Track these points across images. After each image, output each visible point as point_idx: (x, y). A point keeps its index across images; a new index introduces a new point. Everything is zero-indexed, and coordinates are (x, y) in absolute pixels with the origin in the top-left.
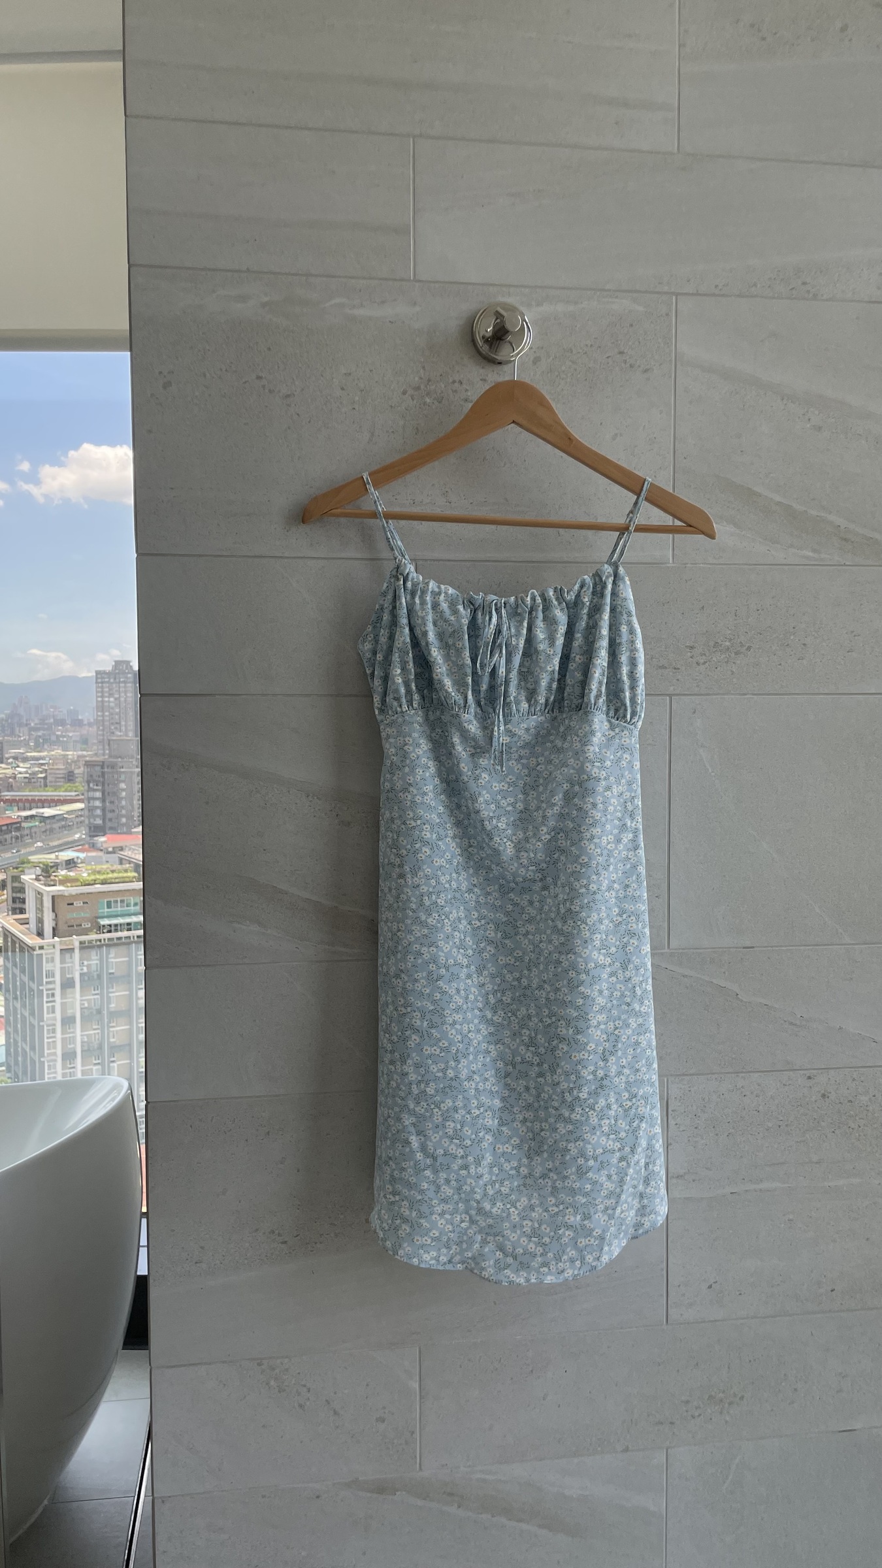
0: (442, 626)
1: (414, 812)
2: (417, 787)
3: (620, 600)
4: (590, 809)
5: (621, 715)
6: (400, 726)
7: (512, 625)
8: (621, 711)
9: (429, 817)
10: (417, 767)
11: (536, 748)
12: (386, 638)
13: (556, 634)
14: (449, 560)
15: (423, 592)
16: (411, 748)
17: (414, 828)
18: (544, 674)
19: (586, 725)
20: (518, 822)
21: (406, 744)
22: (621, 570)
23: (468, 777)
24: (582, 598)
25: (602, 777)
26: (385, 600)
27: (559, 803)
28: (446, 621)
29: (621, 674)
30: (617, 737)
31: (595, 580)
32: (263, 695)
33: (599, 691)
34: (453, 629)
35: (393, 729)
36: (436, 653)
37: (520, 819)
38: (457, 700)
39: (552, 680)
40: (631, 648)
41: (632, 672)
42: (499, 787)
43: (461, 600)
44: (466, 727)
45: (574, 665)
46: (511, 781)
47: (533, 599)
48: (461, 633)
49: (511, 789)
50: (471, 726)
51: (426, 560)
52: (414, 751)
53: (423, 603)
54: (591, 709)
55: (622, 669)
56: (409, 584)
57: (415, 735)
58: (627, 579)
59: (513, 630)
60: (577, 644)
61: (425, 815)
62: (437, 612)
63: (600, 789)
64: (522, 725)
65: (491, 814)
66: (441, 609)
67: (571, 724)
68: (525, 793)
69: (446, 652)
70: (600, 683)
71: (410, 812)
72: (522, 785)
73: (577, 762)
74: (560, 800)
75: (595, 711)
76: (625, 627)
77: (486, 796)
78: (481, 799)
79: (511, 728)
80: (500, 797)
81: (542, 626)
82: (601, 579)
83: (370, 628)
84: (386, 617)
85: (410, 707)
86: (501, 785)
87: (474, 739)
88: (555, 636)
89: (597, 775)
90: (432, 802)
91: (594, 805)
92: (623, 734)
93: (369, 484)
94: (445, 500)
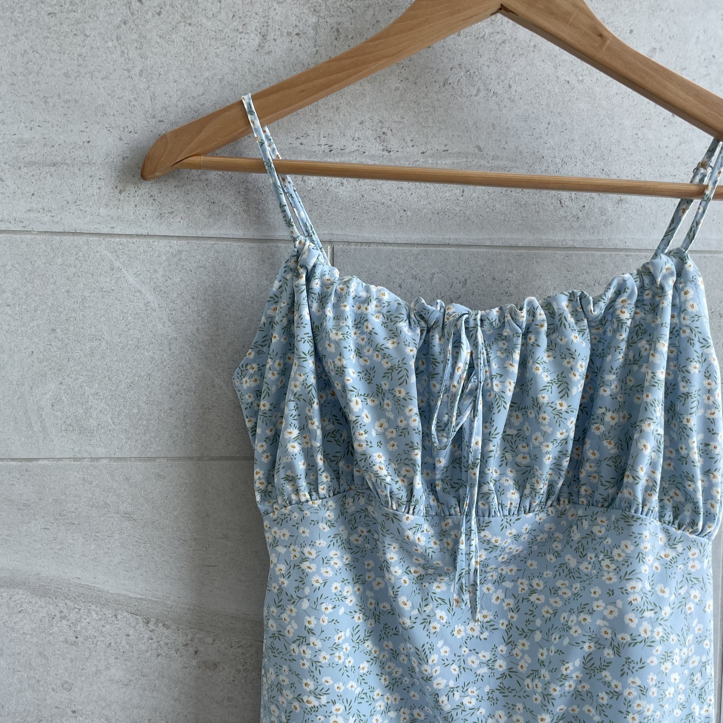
0: (371, 357)
1: (315, 680)
2: (323, 636)
3: (687, 317)
4: (635, 698)
5: (688, 520)
6: (296, 526)
7: (492, 356)
8: (687, 514)
9: (342, 688)
10: (322, 600)
11: (529, 562)
12: (276, 373)
13: (571, 376)
14: (385, 244)
15: (341, 298)
16: (314, 566)
17: (315, 709)
18: (550, 445)
19: (628, 543)
20: (497, 694)
21: (305, 560)
22: (691, 265)
23: (413, 619)
24: (618, 312)
25: (658, 638)
26: (275, 309)
27: (574, 676)
28: (378, 349)
29: (688, 448)
30: (680, 560)
31: (642, 281)
32: (75, 459)
33: (651, 479)
34: (389, 365)
35: (285, 531)
36: (360, 405)
37: (501, 689)
38: (396, 491)
39: (562, 453)
40: (706, 401)
41: (707, 445)
42: (465, 631)
43: (404, 312)
44: (411, 537)
45: (602, 428)
46: (486, 620)
47: (532, 313)
48: (404, 372)
49: (486, 634)
50: (419, 535)
51: (349, 243)
52: (318, 572)
53: (339, 317)
54: (636, 512)
55: (690, 441)
56: (316, 285)
57: (322, 543)
58: (700, 280)
59: (495, 366)
60: (608, 392)
61: (336, 686)
62: (362, 333)
63: (653, 660)
64: (509, 531)
65: (452, 684)
66: (370, 328)
67: (595, 529)
68: (510, 643)
69: (377, 402)
70: (653, 465)
71: (309, 681)
72: (504, 627)
73: (611, 608)
74: (576, 669)
75: (643, 516)
76: (698, 365)
77: (442, 651)
78: (434, 657)
79: (489, 536)
80: (467, 650)
81: (546, 359)
82: (653, 279)
83: (251, 354)
84: (277, 338)
85: (314, 493)
86: (469, 627)
87: (424, 556)
88: (570, 379)
89: (649, 634)
90: (350, 659)
91: (643, 691)
92: (690, 554)
93: (251, 113)
94: (381, 148)
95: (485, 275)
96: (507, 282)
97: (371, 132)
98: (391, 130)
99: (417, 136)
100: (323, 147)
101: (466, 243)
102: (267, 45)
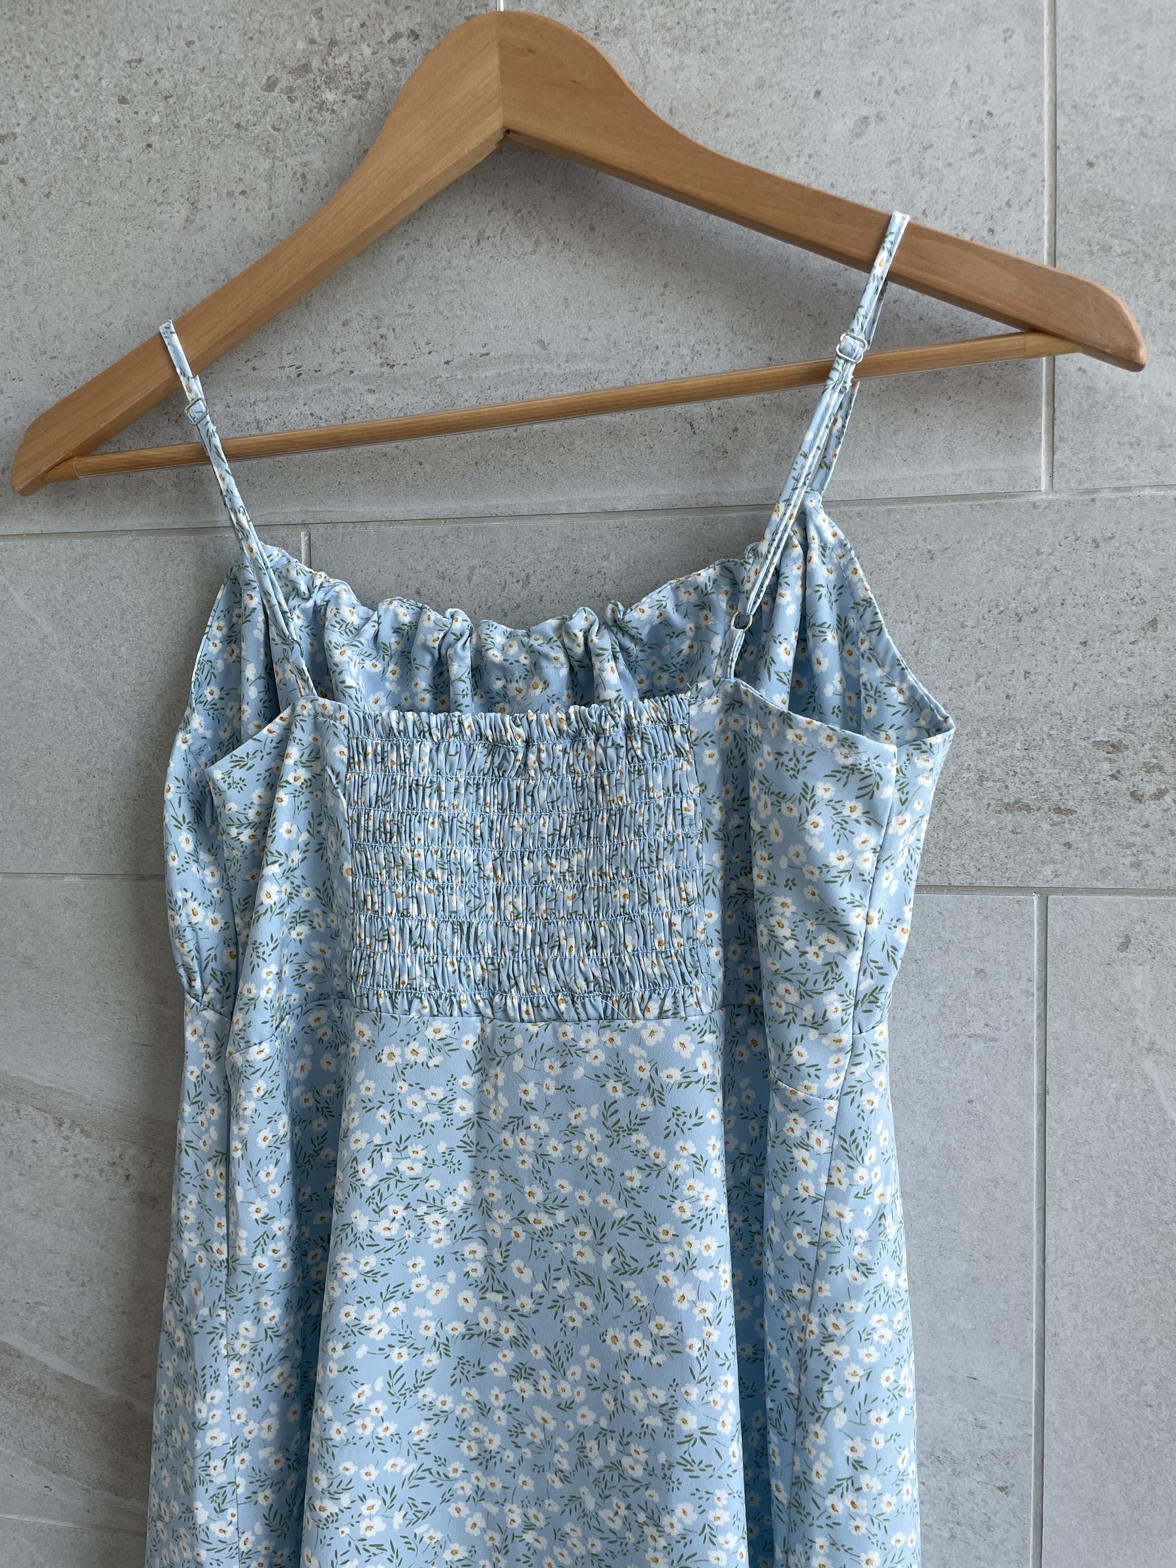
51: (334, 524)
94: (379, 361)
95: (561, 567)
96: (599, 576)
97: (362, 337)
98: (394, 330)
99: (436, 335)
100: (287, 370)
101: (525, 510)
102: (198, 217)
